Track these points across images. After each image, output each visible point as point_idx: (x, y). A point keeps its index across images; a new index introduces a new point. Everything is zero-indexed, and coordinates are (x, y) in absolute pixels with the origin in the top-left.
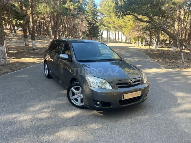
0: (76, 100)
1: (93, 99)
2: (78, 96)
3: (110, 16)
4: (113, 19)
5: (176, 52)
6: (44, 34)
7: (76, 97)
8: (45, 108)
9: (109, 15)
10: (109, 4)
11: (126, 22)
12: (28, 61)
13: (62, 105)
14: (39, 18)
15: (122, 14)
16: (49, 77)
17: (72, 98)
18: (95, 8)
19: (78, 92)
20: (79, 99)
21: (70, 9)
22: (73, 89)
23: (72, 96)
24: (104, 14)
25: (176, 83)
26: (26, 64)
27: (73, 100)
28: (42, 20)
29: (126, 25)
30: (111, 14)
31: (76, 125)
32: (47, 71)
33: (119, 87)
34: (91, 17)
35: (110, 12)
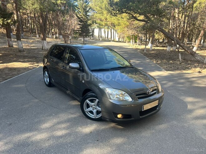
0: (91, 112)
1: (113, 112)
2: (94, 108)
3: (102, 13)
4: (105, 15)
5: (171, 51)
6: (26, 32)
7: (90, 109)
9: (100, 12)
11: (119, 20)
12: (19, 67)
13: (75, 118)
14: (21, 13)
15: (117, 12)
16: (50, 85)
18: (87, 4)
19: (93, 104)
20: (95, 111)
21: (57, 4)
22: (88, 101)
23: (86, 109)
24: (96, 10)
26: (17, 70)
27: (87, 112)
28: (24, 16)
29: (119, 23)
30: (103, 10)
32: (48, 79)
33: (139, 98)
34: (83, 14)
35: (102, 9)
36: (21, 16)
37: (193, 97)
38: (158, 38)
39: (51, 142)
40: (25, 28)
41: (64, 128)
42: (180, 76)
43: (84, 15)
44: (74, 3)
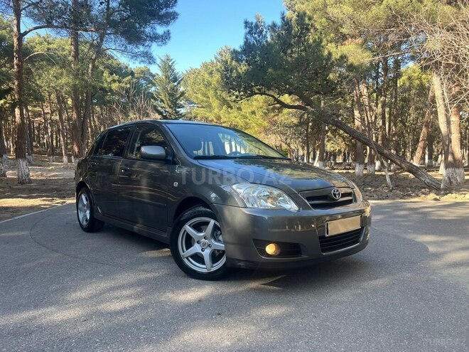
0: (198, 258)
1: (254, 240)
2: (204, 244)
3: (209, 106)
4: (216, 110)
5: (365, 175)
6: (39, 153)
7: (196, 248)
8: (113, 289)
9: (204, 104)
10: (204, 80)
11: (247, 118)
12: (16, 205)
14: (30, 114)
15: (242, 93)
16: (93, 227)
17: (185, 253)
18: (175, 84)
19: (202, 234)
20: (206, 254)
21: (111, 90)
22: (188, 228)
23: (185, 250)
24: (195, 101)
25: (403, 221)
26: (11, 210)
27: (187, 258)
28: (36, 119)
29: (247, 124)
30: (211, 101)
31: (219, 314)
32: (88, 212)
33: (315, 206)
34: (168, 104)
35: (208, 97)
36: (28, 117)
37: (436, 234)
38: (332, 149)
39: (93, 324)
40: (36, 147)
41: (129, 297)
42: (397, 206)
43: (170, 107)
44: (148, 87)
